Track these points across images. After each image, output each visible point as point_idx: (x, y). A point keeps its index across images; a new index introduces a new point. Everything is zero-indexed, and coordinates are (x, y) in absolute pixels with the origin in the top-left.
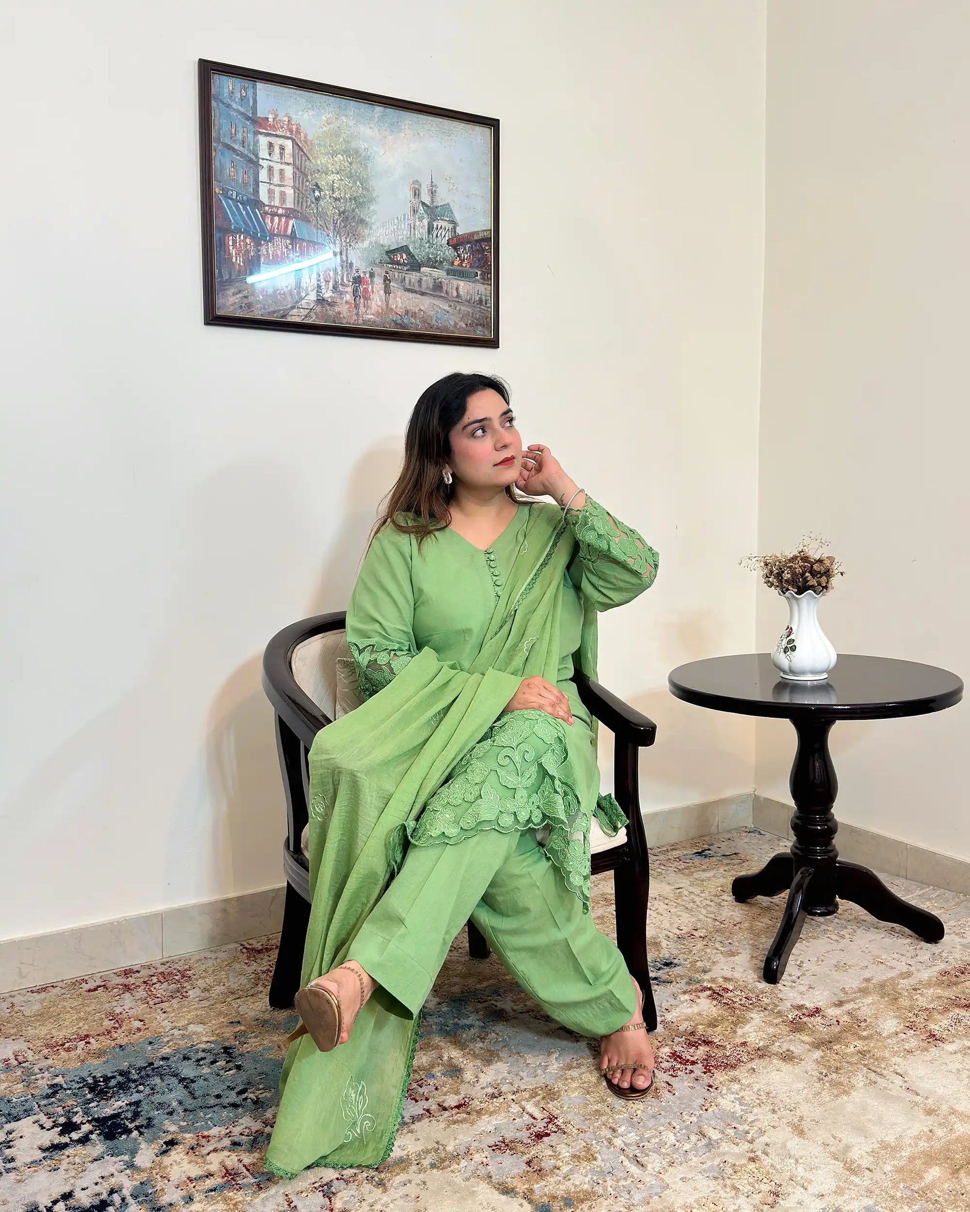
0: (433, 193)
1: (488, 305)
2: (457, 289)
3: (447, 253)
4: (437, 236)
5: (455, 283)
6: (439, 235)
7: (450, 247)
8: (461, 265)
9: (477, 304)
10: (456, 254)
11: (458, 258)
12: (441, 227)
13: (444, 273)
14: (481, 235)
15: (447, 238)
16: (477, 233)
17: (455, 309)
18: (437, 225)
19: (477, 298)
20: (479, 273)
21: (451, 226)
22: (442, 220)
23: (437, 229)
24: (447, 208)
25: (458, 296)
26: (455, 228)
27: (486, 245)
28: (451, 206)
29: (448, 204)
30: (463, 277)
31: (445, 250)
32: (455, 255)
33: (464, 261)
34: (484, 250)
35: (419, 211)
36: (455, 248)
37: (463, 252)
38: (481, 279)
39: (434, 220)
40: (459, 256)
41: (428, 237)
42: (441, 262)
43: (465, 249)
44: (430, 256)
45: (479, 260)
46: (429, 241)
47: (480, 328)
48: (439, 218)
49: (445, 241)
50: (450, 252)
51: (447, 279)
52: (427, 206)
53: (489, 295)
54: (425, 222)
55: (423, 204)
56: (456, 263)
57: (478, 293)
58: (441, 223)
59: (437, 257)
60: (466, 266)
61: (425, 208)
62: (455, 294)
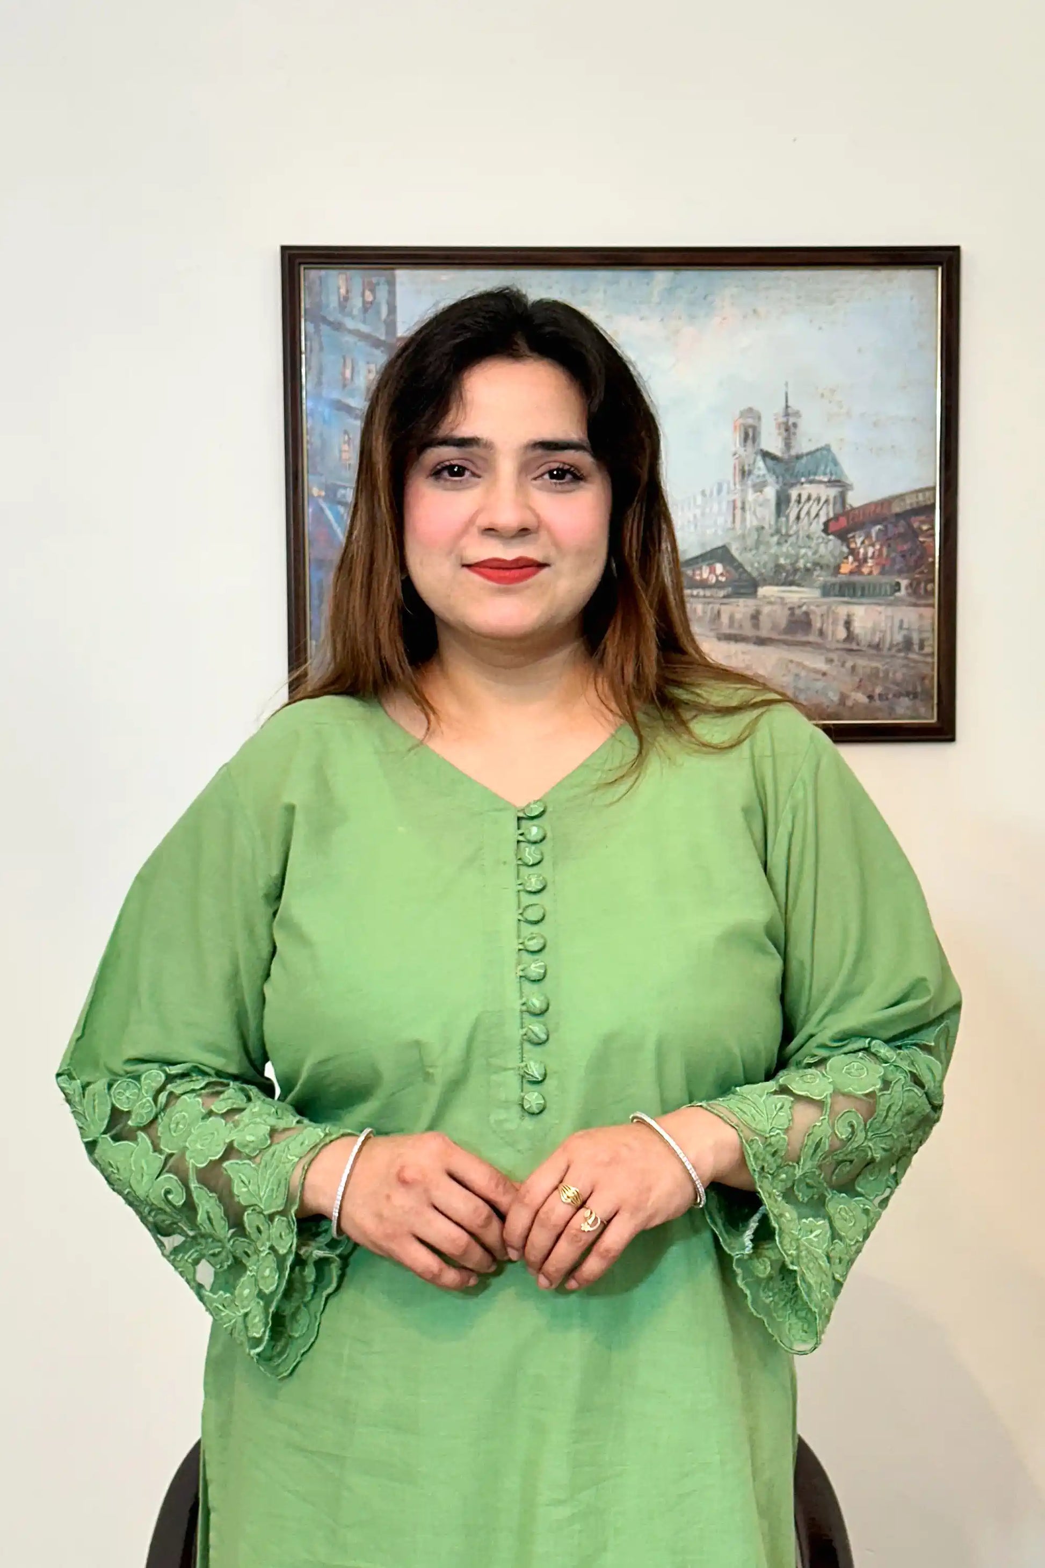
0: (789, 430)
1: (927, 650)
2: (848, 624)
3: (822, 550)
4: (798, 518)
5: (843, 611)
6: (803, 514)
7: (831, 537)
8: (856, 571)
9: (899, 651)
10: (845, 550)
11: (851, 558)
12: (809, 498)
13: (816, 593)
14: (909, 503)
15: (823, 519)
16: (901, 497)
17: (843, 665)
18: (800, 496)
19: (899, 638)
20: (904, 583)
21: (832, 492)
22: (811, 482)
23: (799, 502)
24: (823, 456)
25: (850, 637)
26: (842, 497)
27: (923, 522)
28: (834, 449)
29: (827, 448)
30: (863, 595)
31: (818, 545)
32: (842, 552)
33: (865, 560)
34: (916, 533)
35: (756, 472)
36: (843, 536)
37: (863, 543)
38: (909, 595)
39: (792, 485)
40: (853, 552)
41: (777, 521)
42: (807, 570)
43: (868, 536)
44: (782, 561)
45: (903, 556)
46: (778, 531)
47: (905, 701)
48: (803, 480)
49: (817, 527)
50: (830, 547)
51: (825, 604)
52: (774, 458)
53: (929, 628)
54: (770, 492)
55: (766, 455)
56: (845, 568)
57: (901, 627)
58: (807, 489)
59: (797, 561)
60: (870, 573)
61: (770, 462)
62: (842, 633)
